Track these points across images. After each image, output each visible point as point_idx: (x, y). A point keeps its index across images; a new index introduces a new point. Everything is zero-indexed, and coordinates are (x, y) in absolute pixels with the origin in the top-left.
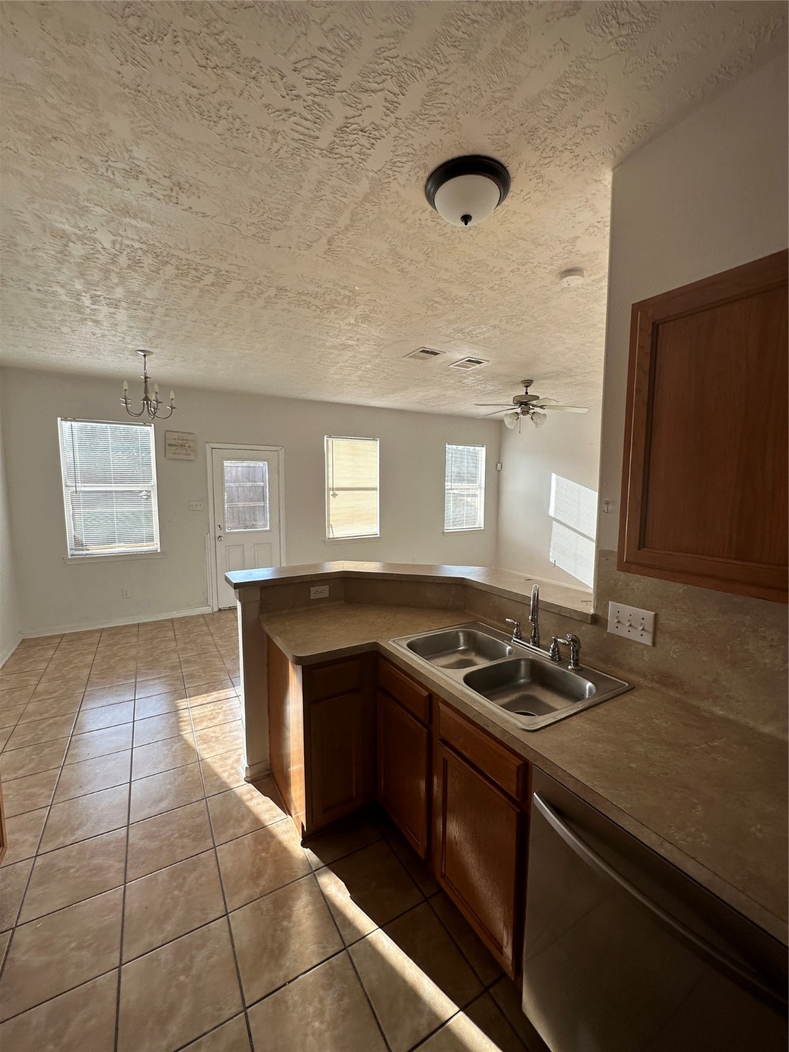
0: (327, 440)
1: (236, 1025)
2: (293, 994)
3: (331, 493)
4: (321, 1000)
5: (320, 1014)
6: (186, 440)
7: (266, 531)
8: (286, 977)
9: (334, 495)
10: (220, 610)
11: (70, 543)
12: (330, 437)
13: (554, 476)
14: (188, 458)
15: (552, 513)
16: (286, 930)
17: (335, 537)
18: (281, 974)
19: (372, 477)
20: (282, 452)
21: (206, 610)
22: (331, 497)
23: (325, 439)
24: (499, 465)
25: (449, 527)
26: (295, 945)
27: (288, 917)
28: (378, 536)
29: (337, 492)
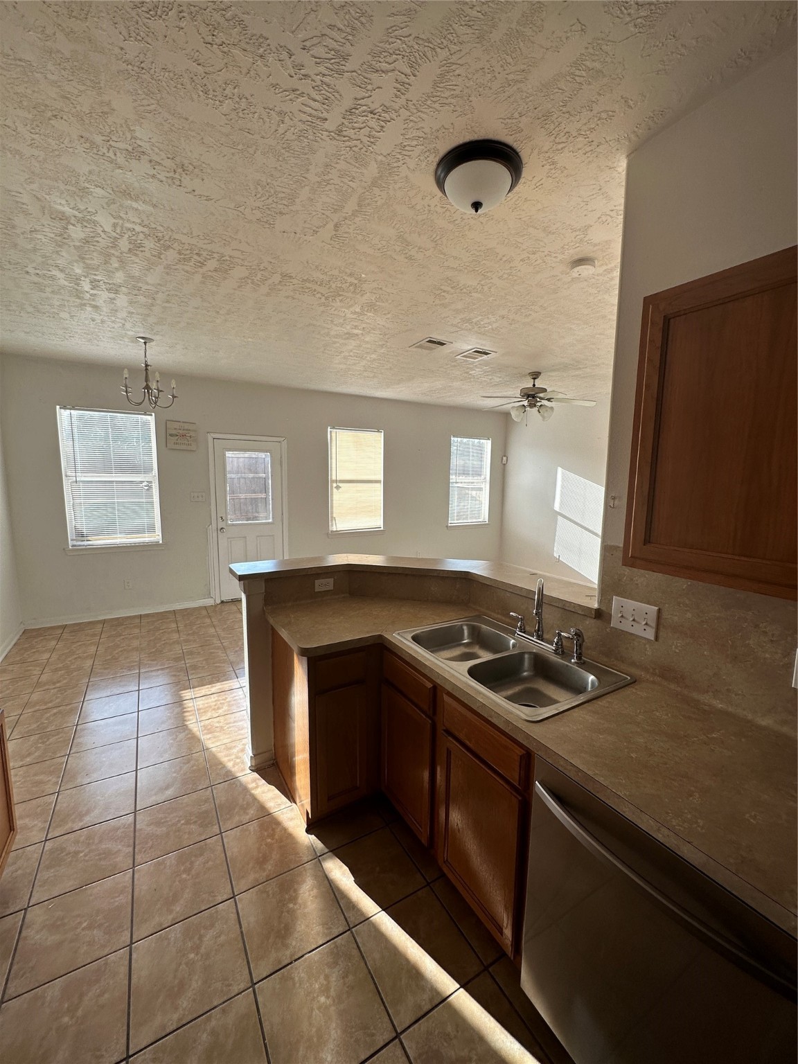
0: (331, 432)
1: (244, 1001)
2: (299, 971)
3: (335, 485)
4: (327, 977)
5: (325, 990)
6: (187, 430)
7: (269, 523)
8: (292, 956)
9: (338, 487)
10: (222, 602)
11: (71, 534)
12: (334, 428)
13: (560, 470)
14: (189, 448)
15: (557, 507)
16: (292, 912)
17: (338, 529)
18: (288, 953)
19: (376, 469)
20: (284, 444)
21: (209, 602)
22: (335, 490)
23: (329, 430)
24: (505, 458)
25: (453, 521)
26: (301, 927)
27: (294, 899)
28: (382, 529)
29: (340, 485)
